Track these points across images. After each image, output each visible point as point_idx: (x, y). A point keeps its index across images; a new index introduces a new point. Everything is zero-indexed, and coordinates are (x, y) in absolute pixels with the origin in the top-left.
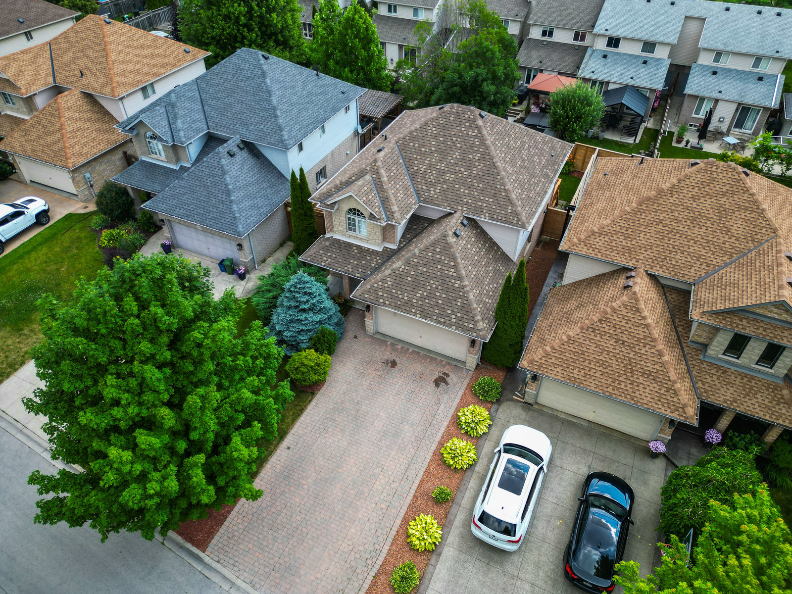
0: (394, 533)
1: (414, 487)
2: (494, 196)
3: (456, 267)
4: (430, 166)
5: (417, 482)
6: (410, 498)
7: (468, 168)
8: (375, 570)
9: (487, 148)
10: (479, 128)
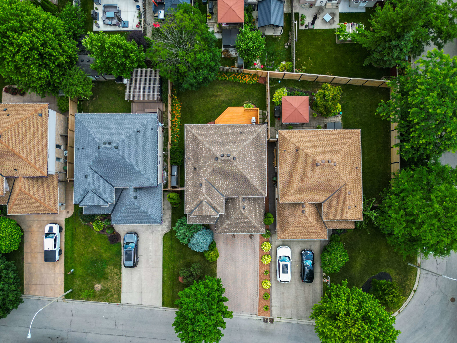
0: (259, 286)
1: (258, 273)
2: (251, 188)
3: (248, 218)
4: (222, 184)
5: (258, 271)
6: (258, 276)
7: (238, 181)
8: (258, 297)
9: (242, 173)
10: (236, 166)
